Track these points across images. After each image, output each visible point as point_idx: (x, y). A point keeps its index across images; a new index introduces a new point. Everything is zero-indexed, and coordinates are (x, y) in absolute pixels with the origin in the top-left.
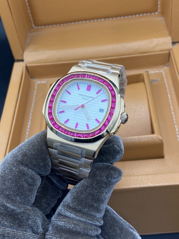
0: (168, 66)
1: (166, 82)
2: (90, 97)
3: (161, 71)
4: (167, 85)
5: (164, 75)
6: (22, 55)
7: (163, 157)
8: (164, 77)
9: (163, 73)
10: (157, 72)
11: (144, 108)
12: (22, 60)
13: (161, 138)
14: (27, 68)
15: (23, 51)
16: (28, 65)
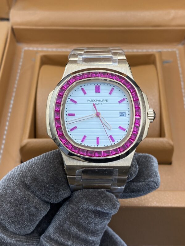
0: (183, 44)
1: (179, 65)
2: (103, 100)
3: (175, 50)
4: (180, 69)
5: (178, 55)
6: (8, 13)
7: (170, 163)
8: (178, 58)
9: (177, 52)
10: (170, 50)
11: (154, 100)
12: (8, 20)
13: (172, 143)
14: (13, 30)
15: (10, 8)
16: (14, 27)
